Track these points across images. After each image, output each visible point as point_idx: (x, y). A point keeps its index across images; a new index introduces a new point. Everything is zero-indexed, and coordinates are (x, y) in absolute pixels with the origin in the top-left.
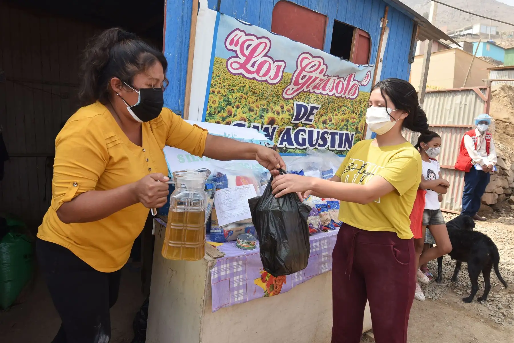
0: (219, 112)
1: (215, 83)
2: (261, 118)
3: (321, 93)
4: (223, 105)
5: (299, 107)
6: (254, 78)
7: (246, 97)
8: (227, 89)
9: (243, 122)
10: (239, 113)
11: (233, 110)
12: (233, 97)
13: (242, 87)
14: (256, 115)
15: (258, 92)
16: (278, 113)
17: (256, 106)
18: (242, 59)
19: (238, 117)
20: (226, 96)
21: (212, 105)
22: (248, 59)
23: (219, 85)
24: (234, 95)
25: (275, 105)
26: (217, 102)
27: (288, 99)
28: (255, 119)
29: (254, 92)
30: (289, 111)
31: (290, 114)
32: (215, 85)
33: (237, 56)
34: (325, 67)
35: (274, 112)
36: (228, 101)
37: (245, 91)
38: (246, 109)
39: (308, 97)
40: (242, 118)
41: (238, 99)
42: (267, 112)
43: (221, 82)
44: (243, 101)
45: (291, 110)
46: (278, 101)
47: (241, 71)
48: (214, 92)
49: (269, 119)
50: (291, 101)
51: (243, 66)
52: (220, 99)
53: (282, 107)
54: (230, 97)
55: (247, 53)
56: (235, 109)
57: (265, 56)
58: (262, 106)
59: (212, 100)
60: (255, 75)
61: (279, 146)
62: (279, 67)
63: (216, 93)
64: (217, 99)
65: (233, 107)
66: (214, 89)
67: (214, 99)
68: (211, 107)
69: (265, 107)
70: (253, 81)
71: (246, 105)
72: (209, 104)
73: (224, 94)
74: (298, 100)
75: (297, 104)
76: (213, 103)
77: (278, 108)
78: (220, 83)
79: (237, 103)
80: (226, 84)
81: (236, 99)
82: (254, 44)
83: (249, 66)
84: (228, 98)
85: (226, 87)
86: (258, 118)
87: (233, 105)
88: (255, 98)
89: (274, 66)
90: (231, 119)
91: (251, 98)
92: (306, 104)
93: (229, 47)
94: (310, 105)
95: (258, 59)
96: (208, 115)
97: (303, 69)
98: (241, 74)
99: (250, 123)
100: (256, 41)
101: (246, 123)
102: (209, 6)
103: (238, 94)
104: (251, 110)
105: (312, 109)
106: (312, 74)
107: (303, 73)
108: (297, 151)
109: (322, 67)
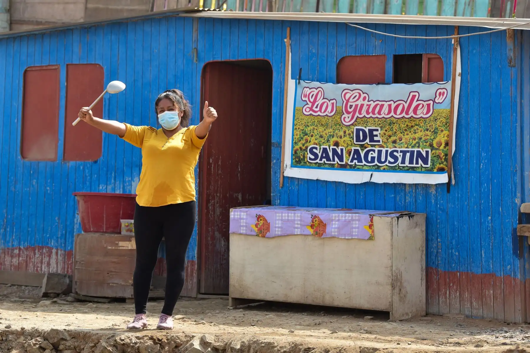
0: (300, 141)
1: (297, 123)
2: (327, 142)
3: (377, 117)
4: (302, 136)
5: (358, 131)
6: (319, 115)
7: (317, 128)
8: (304, 125)
9: (315, 146)
10: (313, 140)
11: (309, 139)
12: (309, 130)
13: (313, 123)
14: (324, 140)
15: (324, 124)
16: (341, 137)
17: (325, 134)
18: (310, 105)
19: (312, 142)
20: (303, 130)
21: (296, 137)
22: (313, 103)
23: (298, 124)
24: (309, 129)
25: (340, 131)
26: (298, 135)
27: (349, 126)
28: (324, 143)
29: (321, 124)
30: (349, 134)
31: (350, 137)
32: (297, 124)
33: (307, 104)
34: (365, 95)
35: (338, 137)
36: (305, 133)
37: (316, 124)
38: (318, 136)
39: (366, 122)
40: (314, 143)
41: (312, 131)
42: (333, 137)
43: (300, 121)
44: (315, 131)
45: (351, 134)
46: (341, 128)
47: (311, 112)
48: (296, 128)
49: (334, 142)
50: (352, 127)
51: (311, 109)
52: (300, 132)
53: (345, 132)
54: (307, 130)
55: (312, 100)
56: (310, 137)
57: (324, 98)
58: (330, 134)
59: (296, 134)
60: (319, 113)
61: (350, 163)
62: (333, 104)
63: (297, 129)
64: (298, 133)
65: (309, 136)
66: (296, 127)
67: (297, 133)
68: (295, 138)
69: (332, 134)
70: (318, 117)
71: (318, 134)
72: (294, 137)
73: (302, 129)
74: (358, 125)
75: (356, 129)
76: (296, 135)
77: (342, 133)
78: (299, 123)
79: (312, 133)
80: (303, 122)
81: (310, 130)
82: (315, 93)
83: (314, 108)
84: (305, 131)
85: (303, 124)
86: (326, 142)
87: (308, 135)
88: (323, 129)
89: (330, 104)
90: (307, 144)
91: (321, 129)
92: (364, 128)
93: (304, 99)
94: (368, 128)
95: (320, 102)
96: (294, 143)
97: (348, 101)
98: (311, 114)
99: (320, 146)
100: (316, 91)
101: (318, 147)
102: (292, 78)
103: (311, 128)
104: (321, 137)
105: (371, 131)
106: (357, 103)
107: (349, 104)
108: (365, 168)
109: (363, 96)
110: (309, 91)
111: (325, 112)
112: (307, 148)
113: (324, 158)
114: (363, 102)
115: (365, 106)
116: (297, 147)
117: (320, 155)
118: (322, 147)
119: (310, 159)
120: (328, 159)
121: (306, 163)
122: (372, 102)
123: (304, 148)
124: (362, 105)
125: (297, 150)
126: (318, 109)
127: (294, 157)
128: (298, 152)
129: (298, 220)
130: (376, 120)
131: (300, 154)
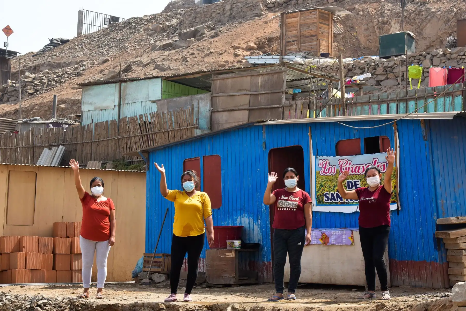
0: (319, 190)
3: (357, 174)
4: (320, 187)
5: (348, 182)
6: (328, 175)
7: (328, 182)
9: (327, 193)
10: (326, 189)
11: (324, 188)
13: (325, 179)
17: (332, 185)
18: (323, 170)
19: (326, 191)
22: (325, 168)
23: (318, 181)
24: (324, 183)
29: (330, 180)
34: (350, 162)
37: (327, 180)
38: (328, 187)
39: (352, 177)
43: (318, 179)
44: (327, 184)
47: (324, 174)
52: (319, 185)
55: (324, 167)
57: (330, 165)
58: (334, 185)
59: (317, 186)
60: (328, 174)
61: (346, 201)
62: (334, 168)
63: (317, 184)
72: (316, 188)
73: (320, 183)
79: (325, 185)
80: (320, 180)
82: (325, 162)
83: (325, 171)
84: (322, 184)
86: (333, 190)
87: (323, 186)
88: (331, 182)
89: (333, 168)
90: (323, 192)
91: (330, 183)
92: (351, 181)
93: (320, 166)
94: (353, 180)
95: (328, 167)
96: (317, 192)
97: (341, 166)
98: (324, 175)
99: (330, 192)
100: (325, 161)
101: (329, 193)
102: (313, 155)
103: (324, 182)
104: (330, 187)
105: (355, 182)
106: (346, 166)
107: (342, 167)
108: (354, 203)
109: (349, 162)
110: (322, 161)
111: (331, 173)
112: (323, 194)
113: (333, 199)
114: (349, 166)
115: (351, 168)
116: (318, 194)
117: (330, 197)
118: (331, 193)
119: (326, 200)
120: (335, 200)
121: (323, 202)
122: (354, 166)
123: (322, 194)
124: (349, 168)
125: (318, 195)
126: (327, 172)
127: (317, 200)
128: (319, 197)
129: (314, 236)
130: (357, 175)
131: (320, 198)
